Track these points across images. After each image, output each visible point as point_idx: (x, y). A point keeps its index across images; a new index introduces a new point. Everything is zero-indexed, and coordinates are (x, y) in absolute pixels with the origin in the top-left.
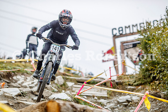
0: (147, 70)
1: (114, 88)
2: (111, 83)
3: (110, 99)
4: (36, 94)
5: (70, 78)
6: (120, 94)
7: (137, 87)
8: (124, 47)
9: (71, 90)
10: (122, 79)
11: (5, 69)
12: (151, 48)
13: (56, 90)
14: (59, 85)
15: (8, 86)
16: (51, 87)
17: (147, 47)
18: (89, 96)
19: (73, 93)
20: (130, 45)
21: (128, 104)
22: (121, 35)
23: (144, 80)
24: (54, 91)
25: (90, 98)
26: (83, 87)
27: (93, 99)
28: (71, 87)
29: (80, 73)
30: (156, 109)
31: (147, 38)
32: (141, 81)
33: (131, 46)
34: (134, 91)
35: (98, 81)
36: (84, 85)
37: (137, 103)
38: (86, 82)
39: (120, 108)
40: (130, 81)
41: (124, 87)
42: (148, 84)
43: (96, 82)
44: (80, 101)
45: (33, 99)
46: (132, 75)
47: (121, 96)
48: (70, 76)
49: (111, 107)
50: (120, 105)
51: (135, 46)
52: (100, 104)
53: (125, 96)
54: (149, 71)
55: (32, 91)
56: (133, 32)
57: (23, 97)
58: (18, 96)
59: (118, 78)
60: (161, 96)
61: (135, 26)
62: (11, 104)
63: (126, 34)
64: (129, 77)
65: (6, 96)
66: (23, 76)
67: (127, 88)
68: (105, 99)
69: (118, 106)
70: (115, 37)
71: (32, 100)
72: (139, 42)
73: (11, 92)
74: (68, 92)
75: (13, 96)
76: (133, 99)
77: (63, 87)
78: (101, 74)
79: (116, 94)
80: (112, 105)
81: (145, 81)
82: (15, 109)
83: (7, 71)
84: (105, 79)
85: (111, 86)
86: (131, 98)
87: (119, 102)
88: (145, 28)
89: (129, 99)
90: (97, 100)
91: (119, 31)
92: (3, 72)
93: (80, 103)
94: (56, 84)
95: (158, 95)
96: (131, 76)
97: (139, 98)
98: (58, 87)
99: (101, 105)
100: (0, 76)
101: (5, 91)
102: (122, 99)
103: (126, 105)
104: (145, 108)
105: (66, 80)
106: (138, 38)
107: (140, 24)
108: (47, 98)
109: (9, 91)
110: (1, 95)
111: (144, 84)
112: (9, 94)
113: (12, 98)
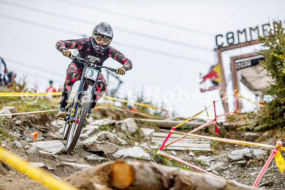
0: (277, 104)
1: (222, 137)
2: (216, 127)
3: (215, 154)
4: (91, 150)
5: (147, 122)
6: (233, 146)
7: (261, 133)
8: (236, 65)
9: (149, 142)
10: (234, 120)
11: (37, 109)
12: (283, 67)
13: (124, 142)
14: (128, 134)
15: (43, 138)
16: (116, 137)
17: (277, 64)
18: (180, 151)
19: (152, 147)
20: (246, 63)
21: (246, 163)
22: (231, 46)
23: (272, 120)
24: (120, 144)
25: (182, 155)
26: (171, 136)
27: (186, 155)
28: (149, 136)
29: (164, 113)
31: (276, 50)
32: (268, 123)
33: (249, 64)
34: (256, 140)
35: (195, 125)
36: (171, 133)
37: (262, 160)
38: (175, 127)
39: (232, 169)
40: (249, 124)
41: (239, 134)
42: (280, 128)
43: (190, 127)
44: (166, 160)
45: (86, 159)
46: (253, 112)
47: (234, 150)
48: (147, 118)
49: (217, 168)
50: (232, 165)
51: (255, 63)
52: (199, 163)
53: (240, 149)
54: (280, 105)
55: (85, 146)
56: (252, 40)
58: (61, 154)
59: (228, 118)
61: (254, 30)
62: (49, 168)
63: (239, 43)
64: (246, 116)
65: (41, 155)
67: (243, 136)
68: (207, 156)
69: (230, 166)
70: (220, 49)
71: (85, 161)
72: (263, 56)
73: (50, 148)
74: (145, 144)
75: (53, 155)
76: (254, 154)
77: (136, 137)
78: (201, 112)
79: (226, 146)
80: (219, 165)
81: (274, 123)
82: (58, 176)
83: (41, 113)
84: (206, 122)
85: (216, 133)
86: (251, 152)
87: (231, 159)
88: (273, 32)
89: (247, 154)
90: (194, 158)
91: (228, 39)
92: (35, 114)
93: (166, 164)
94: (124, 132)
96: (251, 115)
97: (263, 152)
98: (127, 137)
99: (200, 165)
100: (30, 121)
101: (39, 146)
102: (236, 154)
103: (244, 164)
104: (275, 169)
105: (141, 124)
106: (260, 51)
107: (263, 26)
108: (110, 156)
109: (45, 147)
110: (32, 153)
111: (272, 127)
112: (46, 151)
113: (51, 157)
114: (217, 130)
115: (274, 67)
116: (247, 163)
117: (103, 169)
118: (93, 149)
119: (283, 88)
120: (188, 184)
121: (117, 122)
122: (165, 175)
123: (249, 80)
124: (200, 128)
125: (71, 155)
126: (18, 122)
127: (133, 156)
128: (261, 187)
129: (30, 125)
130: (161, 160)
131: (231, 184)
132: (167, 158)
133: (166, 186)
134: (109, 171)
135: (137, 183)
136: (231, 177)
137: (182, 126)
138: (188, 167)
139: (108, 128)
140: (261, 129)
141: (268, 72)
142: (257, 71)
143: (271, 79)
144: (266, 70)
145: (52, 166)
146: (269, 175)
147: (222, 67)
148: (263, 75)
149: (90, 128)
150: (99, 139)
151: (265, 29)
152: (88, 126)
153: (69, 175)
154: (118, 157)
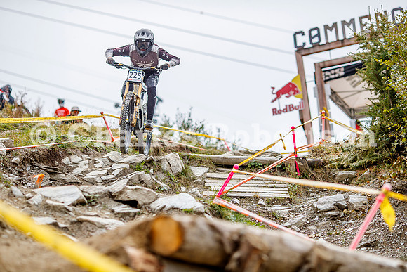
0: (382, 130)
1: (305, 177)
2: (296, 163)
3: (295, 203)
4: (120, 199)
5: (199, 157)
7: (359, 172)
8: (323, 73)
9: (202, 186)
10: (322, 154)
12: (390, 78)
13: (166, 187)
14: (171, 175)
15: (51, 182)
16: (155, 179)
17: (381, 74)
18: (245, 198)
19: (205, 193)
20: (337, 71)
22: (317, 47)
23: (375, 154)
24: (160, 190)
25: (248, 204)
26: (234, 176)
27: (255, 204)
28: (201, 177)
31: (380, 54)
32: (370, 157)
33: (342, 73)
34: (352, 182)
35: (266, 161)
36: (233, 173)
37: (362, 209)
38: (238, 165)
39: (320, 223)
40: (342, 159)
41: (329, 173)
42: (387, 165)
43: (260, 165)
44: (226, 212)
45: (113, 211)
47: (321, 196)
48: (198, 151)
49: (298, 221)
50: (320, 217)
51: (350, 71)
52: (273, 216)
53: (330, 195)
54: (388, 132)
55: (110, 193)
56: (345, 39)
57: (90, 208)
58: (77, 204)
59: (313, 151)
61: (348, 26)
62: (61, 225)
63: (327, 43)
64: (338, 148)
65: (49, 206)
66: (86, 156)
67: (335, 176)
68: (283, 205)
69: (317, 218)
70: (301, 51)
71: (112, 214)
72: (360, 62)
73: (62, 196)
74: (195, 190)
75: (67, 207)
76: (350, 201)
77: (182, 180)
78: (273, 145)
79: (310, 191)
80: (302, 217)
81: (378, 158)
82: (73, 236)
84: (282, 157)
85: (296, 173)
87: (317, 209)
88: (375, 28)
89: (341, 201)
90: (266, 208)
91: (311, 38)
92: (39, 148)
93: (225, 218)
94: (166, 172)
97: (363, 199)
98: (171, 179)
99: (274, 219)
100: (31, 158)
101: (46, 194)
102: (325, 202)
103: (336, 216)
104: (380, 222)
105: (189, 161)
106: (358, 55)
107: (361, 18)
108: (146, 206)
109: (55, 195)
110: (36, 203)
111: (375, 164)
112: (56, 201)
113: (63, 210)
114: (297, 169)
115: (379, 77)
116: (340, 214)
117: (140, 227)
118: (122, 197)
119: (390, 107)
120: (259, 247)
121: (155, 158)
122: (227, 235)
123: (341, 95)
124: (273, 165)
125: (92, 206)
126: (14, 160)
127: (179, 207)
128: (360, 247)
129: (32, 164)
130: (219, 213)
131: (321, 247)
132: (228, 208)
133: (228, 248)
134: (147, 230)
135: (187, 246)
136: (317, 235)
137: (248, 163)
138: (257, 221)
139: (142, 166)
140: (360, 166)
141: (369, 85)
142: (352, 83)
143: (373, 94)
144: (366, 81)
145: (65, 223)
146: (372, 231)
147: (303, 78)
148: (362, 89)
149: (118, 168)
150: (130, 183)
151: (364, 23)
152: (115, 164)
153: (89, 234)
154: (158, 208)
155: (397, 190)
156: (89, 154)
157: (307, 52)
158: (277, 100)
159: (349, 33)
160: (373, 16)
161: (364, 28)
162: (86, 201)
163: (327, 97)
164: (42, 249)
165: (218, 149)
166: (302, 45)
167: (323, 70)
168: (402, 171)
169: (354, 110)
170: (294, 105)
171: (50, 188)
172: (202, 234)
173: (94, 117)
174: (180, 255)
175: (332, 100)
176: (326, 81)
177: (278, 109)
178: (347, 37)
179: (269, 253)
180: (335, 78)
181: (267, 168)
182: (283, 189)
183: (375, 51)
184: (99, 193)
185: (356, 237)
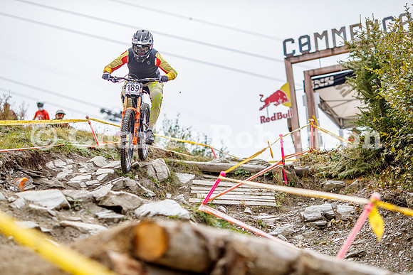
1: (292, 185)
2: (283, 171)
3: (282, 212)
4: (104, 204)
5: (185, 164)
6: (308, 200)
7: (347, 182)
8: (313, 82)
9: (187, 193)
10: (310, 163)
11: (26, 144)
12: (381, 87)
13: (151, 193)
14: (157, 181)
15: (34, 186)
16: (139, 184)
17: (371, 83)
18: (231, 205)
19: (191, 200)
21: (326, 225)
22: (306, 55)
23: (363, 163)
24: (145, 196)
25: (234, 212)
27: (241, 212)
28: (186, 184)
30: (394, 235)
31: (370, 62)
32: (358, 167)
33: (331, 82)
34: (341, 191)
35: (253, 168)
36: (219, 180)
37: (349, 219)
38: (225, 172)
39: (307, 233)
40: (330, 168)
41: (317, 183)
42: (375, 175)
43: (247, 172)
44: (212, 220)
45: (97, 217)
46: (336, 151)
47: (309, 206)
48: (184, 158)
49: (285, 231)
50: (307, 227)
51: (339, 80)
52: (259, 224)
53: (318, 204)
55: (94, 198)
56: (335, 47)
57: (73, 212)
58: (61, 209)
59: (301, 159)
60: (406, 203)
61: (339, 33)
62: (44, 230)
63: (318, 51)
64: (327, 156)
65: (32, 211)
66: (70, 161)
67: (323, 185)
68: (270, 213)
69: (304, 228)
70: (290, 59)
71: (96, 220)
72: (351, 70)
73: (44, 200)
74: (181, 197)
75: (50, 211)
76: (338, 211)
77: (168, 186)
78: (261, 152)
79: (297, 200)
80: (288, 227)
81: (367, 167)
82: (55, 241)
83: (30, 150)
84: (269, 165)
85: (284, 181)
86: (333, 209)
87: (304, 218)
88: (366, 36)
89: (328, 211)
90: (252, 216)
91: (301, 46)
92: (22, 151)
93: (211, 225)
94: (151, 178)
95: (400, 200)
96: (333, 155)
97: (351, 209)
98: (156, 185)
99: (260, 227)
100: (15, 161)
101: (29, 198)
102: (313, 211)
103: (323, 226)
104: (367, 232)
105: (175, 167)
106: (348, 63)
107: (352, 27)
108: (131, 212)
109: (38, 199)
110: (19, 207)
111: (363, 173)
112: (39, 205)
113: (46, 214)
114: (285, 177)
115: (369, 86)
116: (327, 223)
117: (123, 232)
118: (107, 203)
119: (380, 116)
120: (245, 254)
121: (141, 164)
122: (212, 241)
123: (331, 104)
124: (260, 173)
125: (76, 211)
127: (164, 213)
128: (348, 258)
129: (14, 167)
130: (204, 219)
131: (308, 256)
132: (214, 216)
133: (214, 255)
134: (131, 235)
135: (172, 253)
136: (304, 245)
137: (235, 170)
138: (243, 229)
140: (349, 176)
141: (359, 94)
142: (342, 92)
143: (363, 103)
144: (355, 90)
145: (48, 227)
146: (360, 241)
147: (292, 86)
148: (352, 98)
149: (102, 173)
150: (115, 188)
151: (354, 31)
152: (99, 169)
153: (72, 240)
154: (143, 214)
155: (385, 200)
156: (74, 159)
157: (297, 60)
158: (266, 108)
159: (340, 41)
160: (364, 25)
161: (355, 37)
162: (70, 206)
163: (317, 106)
164: (24, 253)
165: (205, 156)
166: (291, 52)
167: (312, 78)
168: (391, 182)
169: (343, 119)
170: (283, 114)
171: (33, 191)
172: (187, 240)
173: (79, 121)
174: (164, 261)
175: (321, 108)
176: (315, 89)
177: (266, 117)
178: (338, 46)
179: (255, 260)
180: (325, 87)
181: (254, 176)
182: (269, 197)
183: (365, 59)
184: (82, 198)
185: (343, 247)
